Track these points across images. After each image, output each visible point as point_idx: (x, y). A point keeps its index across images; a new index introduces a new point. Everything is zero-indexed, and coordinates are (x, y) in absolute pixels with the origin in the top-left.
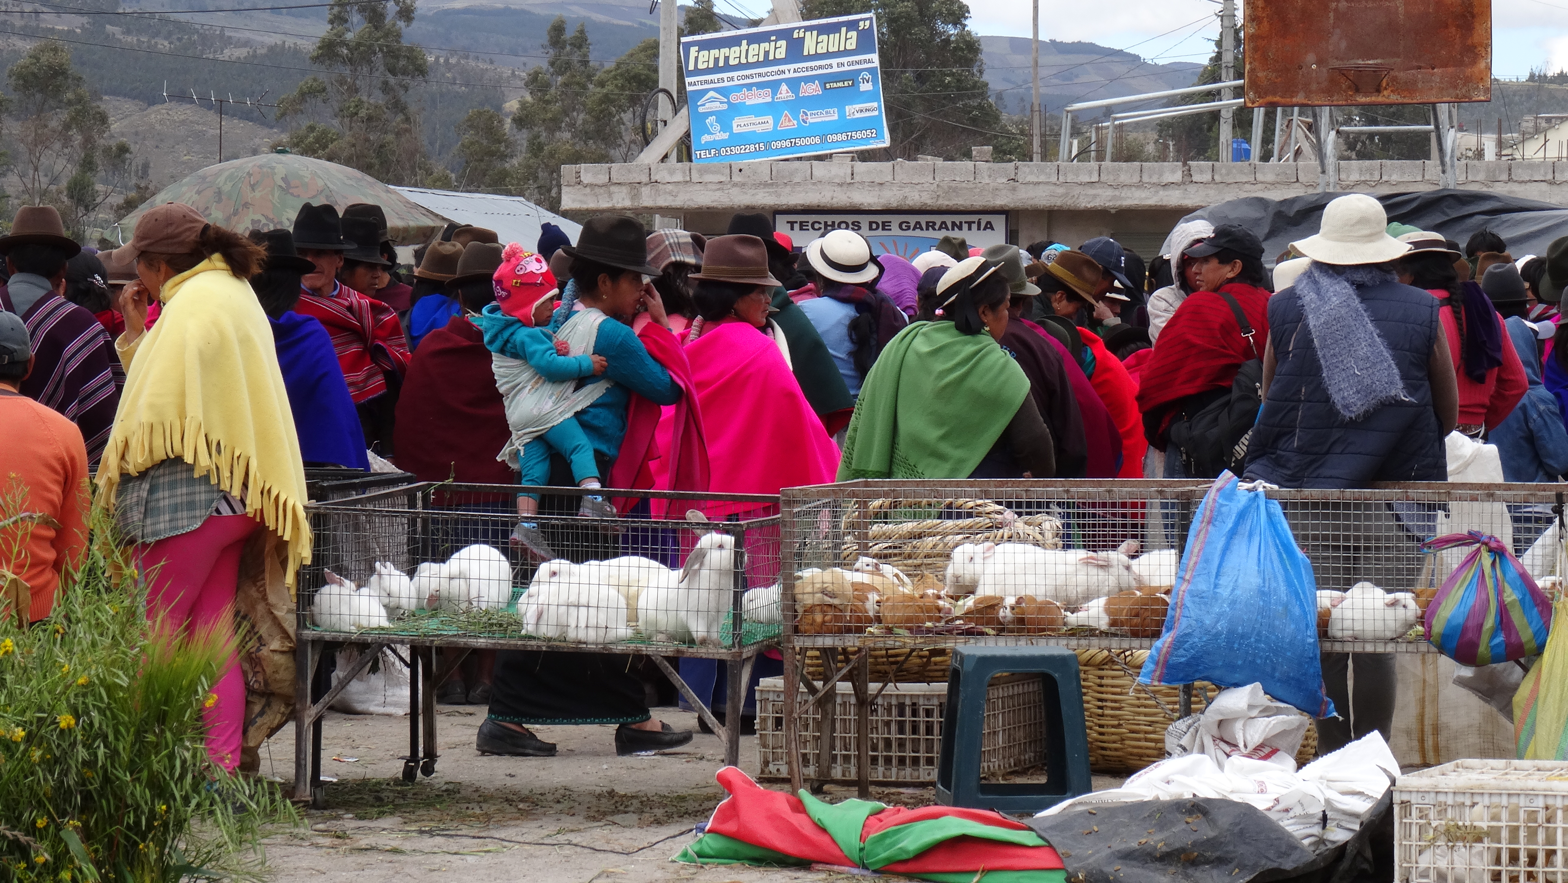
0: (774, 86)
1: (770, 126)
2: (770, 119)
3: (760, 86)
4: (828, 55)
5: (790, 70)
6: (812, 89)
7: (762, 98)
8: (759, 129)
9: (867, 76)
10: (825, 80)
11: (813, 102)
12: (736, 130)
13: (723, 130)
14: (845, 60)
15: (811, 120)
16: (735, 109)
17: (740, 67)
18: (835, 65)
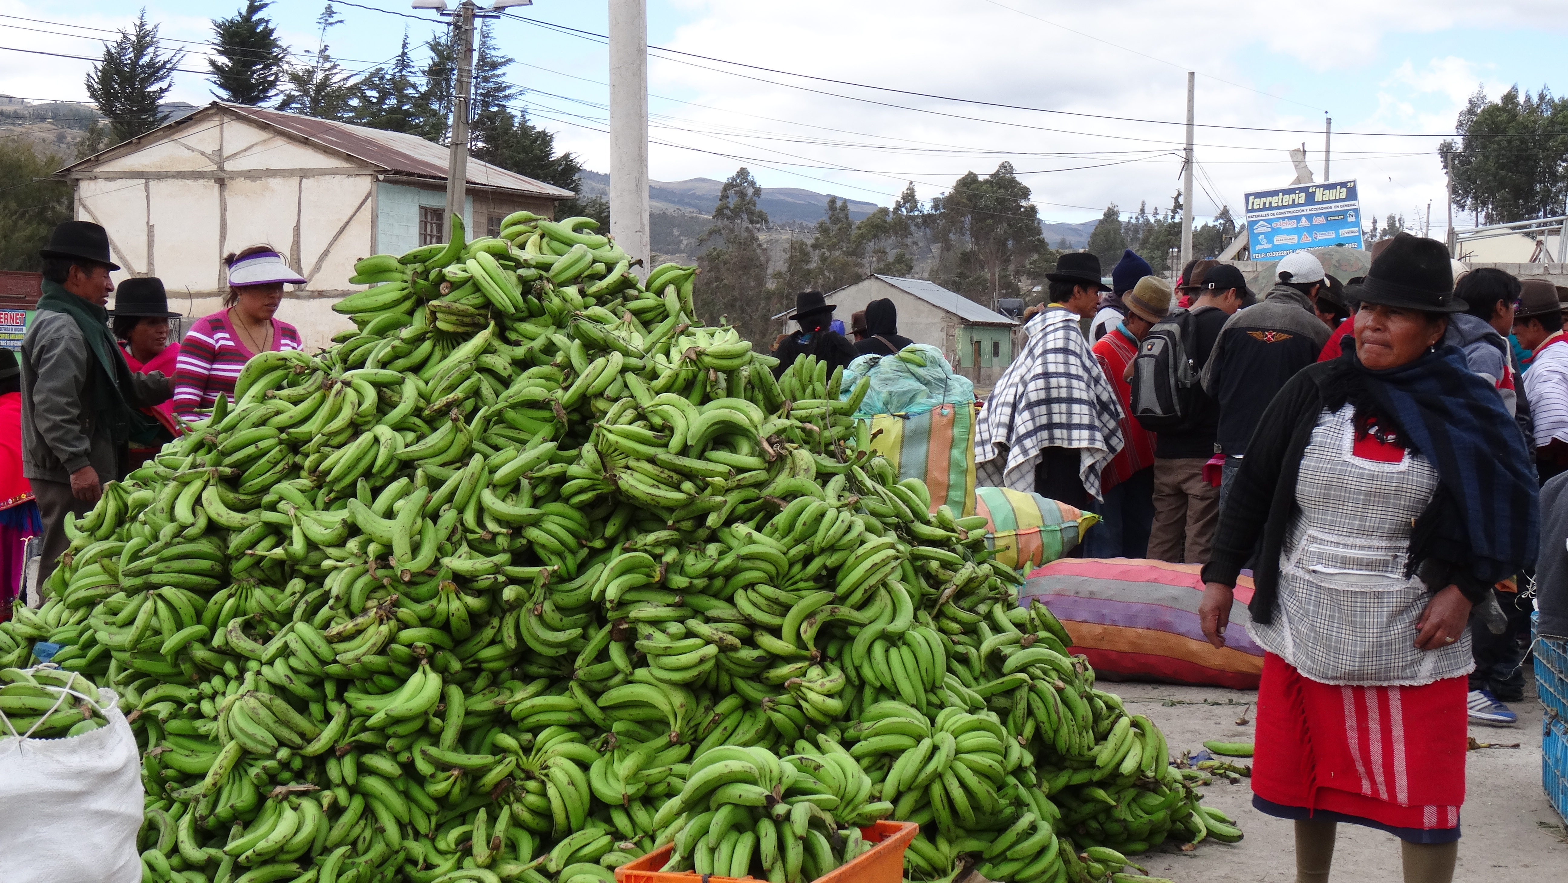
0: (1298, 218)
1: (1296, 241)
2: (1296, 237)
3: (1290, 218)
4: (1330, 201)
5: (1307, 210)
6: (1321, 220)
7: (1292, 225)
8: (1289, 242)
9: (1352, 213)
10: (1327, 215)
11: (1321, 228)
12: (1276, 243)
13: (1268, 243)
14: (1339, 204)
15: (1319, 237)
16: (1276, 231)
17: (1278, 208)
18: (1333, 207)
